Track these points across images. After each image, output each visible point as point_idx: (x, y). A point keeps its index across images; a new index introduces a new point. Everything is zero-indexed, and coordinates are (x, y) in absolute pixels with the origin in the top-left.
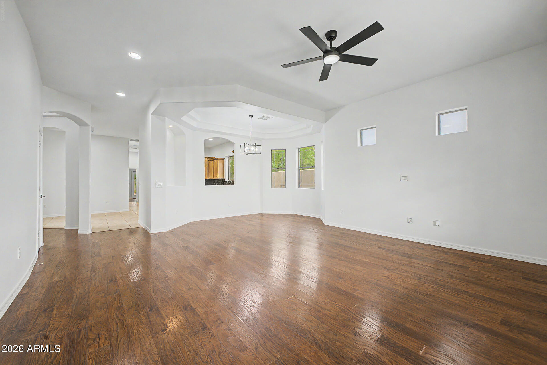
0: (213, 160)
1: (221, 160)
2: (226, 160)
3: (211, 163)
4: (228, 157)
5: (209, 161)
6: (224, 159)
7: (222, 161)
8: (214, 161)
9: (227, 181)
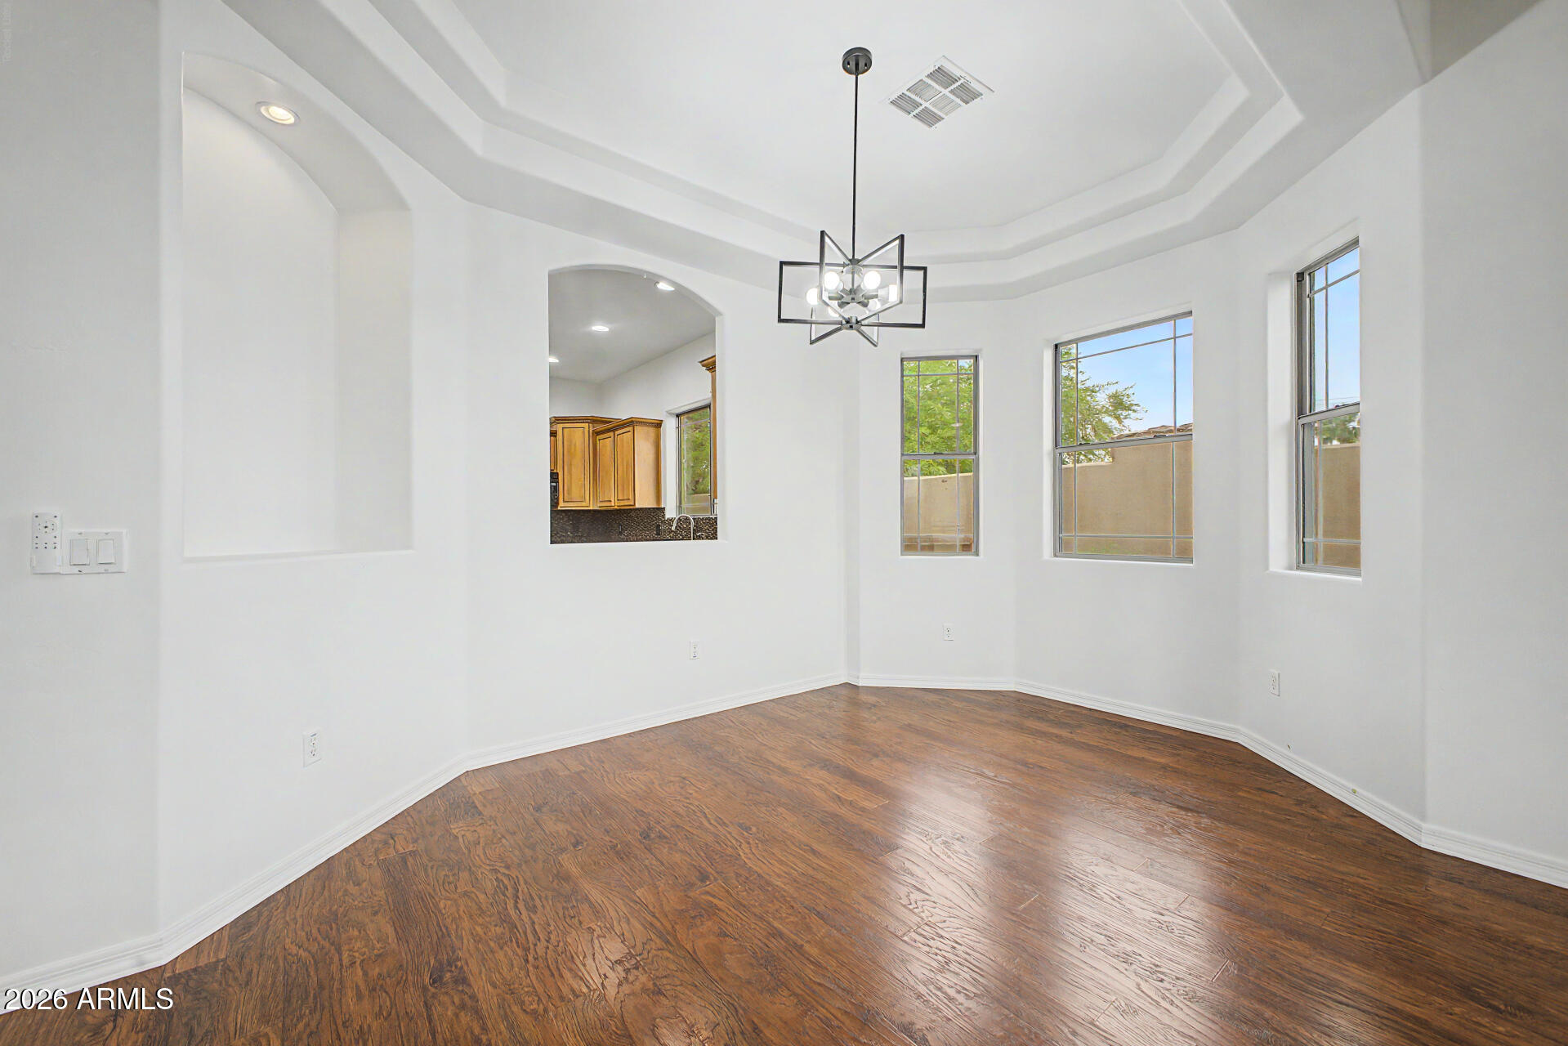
0: (613, 430)
1: (646, 429)
2: (670, 427)
3: (606, 444)
4: (678, 416)
5: (598, 433)
6: (658, 425)
7: (652, 430)
8: (617, 433)
9: (672, 520)
